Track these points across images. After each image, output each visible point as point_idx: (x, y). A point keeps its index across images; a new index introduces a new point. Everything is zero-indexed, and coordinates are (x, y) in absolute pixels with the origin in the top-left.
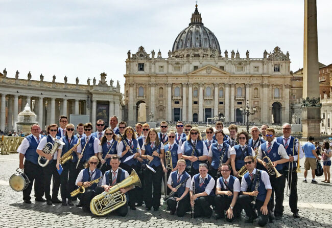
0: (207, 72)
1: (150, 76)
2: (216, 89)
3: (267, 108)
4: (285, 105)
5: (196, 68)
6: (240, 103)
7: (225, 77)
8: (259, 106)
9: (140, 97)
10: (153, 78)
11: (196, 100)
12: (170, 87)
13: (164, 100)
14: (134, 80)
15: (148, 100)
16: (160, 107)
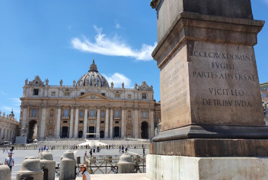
0: (91, 97)
1: (42, 99)
2: (99, 111)
4: (150, 124)
5: (82, 94)
6: (117, 122)
7: (106, 102)
8: (132, 124)
9: (33, 117)
10: (45, 101)
11: (81, 120)
12: (59, 109)
13: (54, 119)
14: (28, 103)
15: (39, 120)
16: (50, 125)
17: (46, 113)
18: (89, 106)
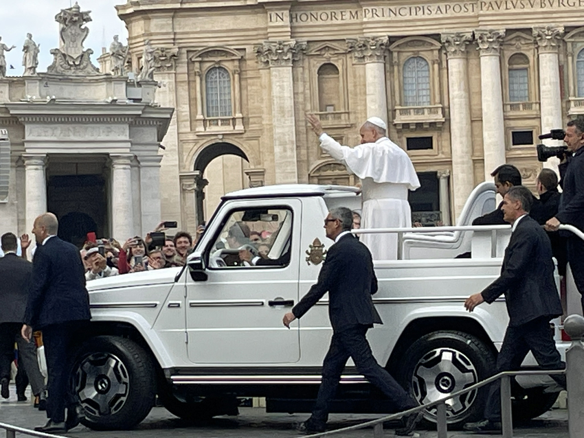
9: (215, 123)
10: (279, 13)
11: (522, 125)
12: (375, 59)
13: (345, 132)
14: (175, 34)
15: (257, 138)
16: (329, 172)
17: (295, 94)
18: (568, 29)
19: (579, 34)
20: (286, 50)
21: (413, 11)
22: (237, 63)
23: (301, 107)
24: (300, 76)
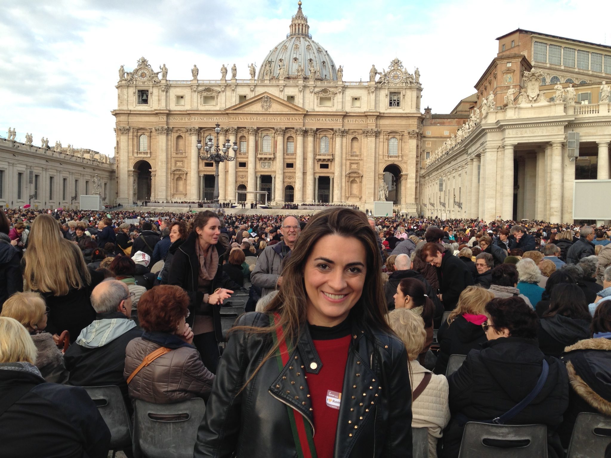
0: (263, 107)
1: (157, 114)
2: (280, 141)
3: (372, 174)
4: (407, 169)
5: (243, 98)
6: (324, 166)
7: (297, 117)
8: (360, 172)
9: (141, 153)
10: (163, 117)
11: (242, 160)
12: (194, 135)
13: (184, 159)
14: (128, 122)
15: (154, 159)
16: (178, 172)
17: (167, 145)
18: (258, 129)
19: (264, 130)
20: (164, 129)
21: (208, 119)
22: (149, 133)
23: (169, 150)
24: (170, 139)
